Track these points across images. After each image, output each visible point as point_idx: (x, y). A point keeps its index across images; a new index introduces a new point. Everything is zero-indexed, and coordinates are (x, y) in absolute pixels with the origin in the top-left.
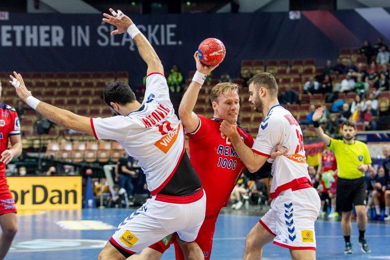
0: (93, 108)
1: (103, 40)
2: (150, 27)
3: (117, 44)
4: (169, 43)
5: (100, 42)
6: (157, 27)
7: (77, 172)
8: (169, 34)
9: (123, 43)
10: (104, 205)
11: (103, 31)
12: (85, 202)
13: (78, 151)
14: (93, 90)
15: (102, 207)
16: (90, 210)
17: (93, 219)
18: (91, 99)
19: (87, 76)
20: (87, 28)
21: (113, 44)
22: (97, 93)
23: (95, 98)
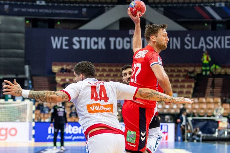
0: (181, 84)
1: (188, 46)
2: (215, 38)
3: (196, 48)
4: (227, 47)
5: (186, 47)
6: (219, 38)
7: (172, 121)
8: (227, 42)
9: (199, 47)
10: (187, 140)
11: (188, 40)
12: (176, 138)
13: (172, 108)
14: (181, 74)
15: (186, 141)
16: (179, 143)
17: (180, 148)
18: (180, 79)
19: (178, 66)
20: (179, 39)
21: (194, 47)
22: (184, 76)
23: (183, 78)
